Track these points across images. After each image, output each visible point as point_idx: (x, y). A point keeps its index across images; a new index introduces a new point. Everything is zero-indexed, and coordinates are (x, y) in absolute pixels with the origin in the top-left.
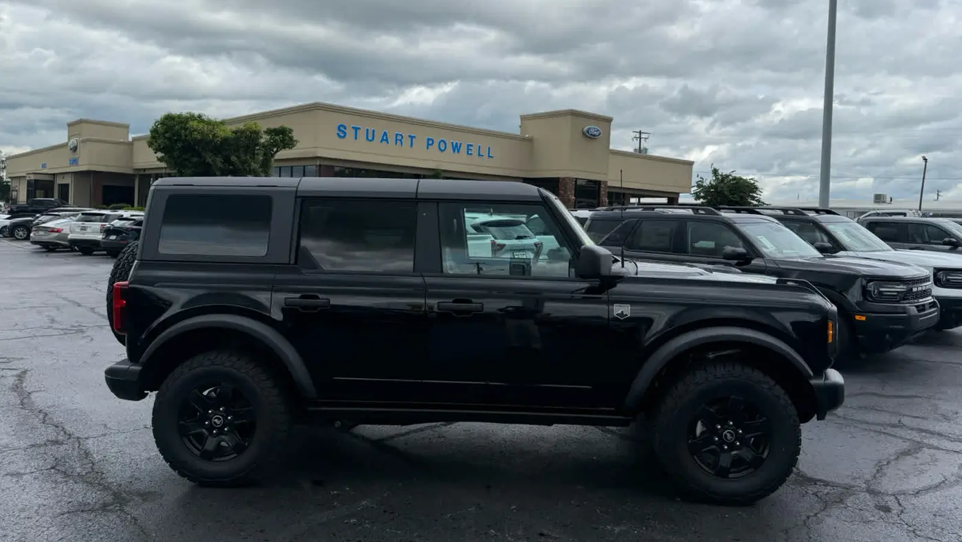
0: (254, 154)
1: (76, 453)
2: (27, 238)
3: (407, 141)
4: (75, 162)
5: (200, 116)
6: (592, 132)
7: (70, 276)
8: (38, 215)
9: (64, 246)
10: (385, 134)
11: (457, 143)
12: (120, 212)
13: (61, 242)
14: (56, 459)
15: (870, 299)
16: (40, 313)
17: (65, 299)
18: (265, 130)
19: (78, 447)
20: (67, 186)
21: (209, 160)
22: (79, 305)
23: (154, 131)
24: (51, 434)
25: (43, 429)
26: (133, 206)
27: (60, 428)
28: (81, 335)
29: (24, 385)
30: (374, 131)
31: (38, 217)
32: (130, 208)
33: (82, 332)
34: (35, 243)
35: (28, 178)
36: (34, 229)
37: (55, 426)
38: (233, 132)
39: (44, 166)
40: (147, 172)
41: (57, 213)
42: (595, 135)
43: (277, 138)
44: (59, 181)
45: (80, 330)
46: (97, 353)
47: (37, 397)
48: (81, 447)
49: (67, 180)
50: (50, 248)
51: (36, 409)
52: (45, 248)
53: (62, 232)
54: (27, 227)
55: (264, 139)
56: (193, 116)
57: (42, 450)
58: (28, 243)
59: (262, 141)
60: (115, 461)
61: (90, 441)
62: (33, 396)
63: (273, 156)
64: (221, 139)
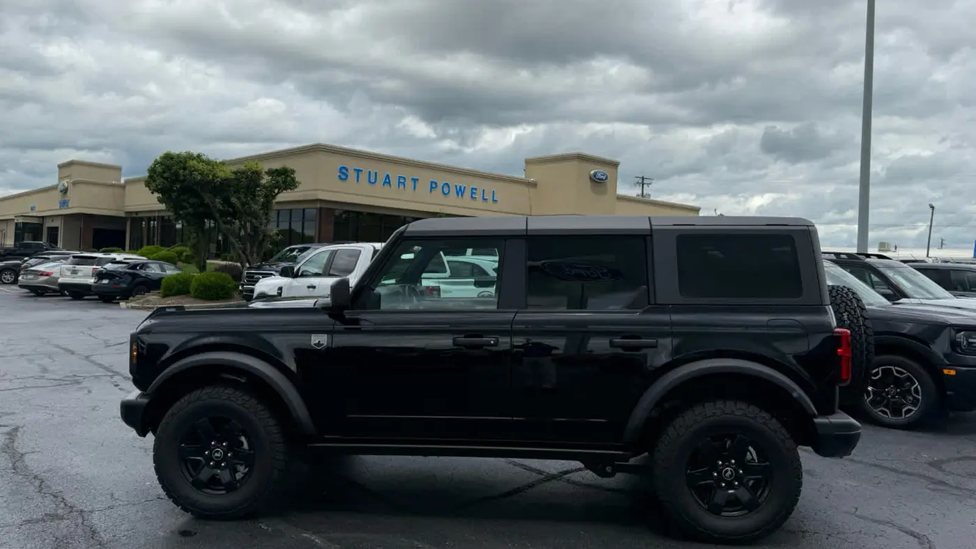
0: (255, 196)
1: (80, 531)
2: (15, 282)
3: (409, 184)
4: (64, 204)
5: (199, 156)
6: (599, 176)
7: (61, 322)
8: (26, 258)
9: (54, 291)
10: (388, 176)
11: (460, 187)
12: (113, 255)
13: (51, 286)
14: (57, 539)
15: (959, 351)
16: (30, 361)
17: (58, 346)
18: (267, 170)
19: (82, 523)
20: (56, 229)
21: (207, 201)
22: (73, 353)
23: (152, 171)
24: (49, 506)
25: (39, 499)
26: (124, 249)
27: (60, 499)
28: (76, 386)
29: (16, 444)
30: (376, 173)
31: (27, 261)
32: (122, 251)
33: (78, 383)
34: (22, 286)
35: (16, 221)
36: (22, 272)
37: (53, 495)
38: (234, 173)
39: (32, 209)
40: (140, 215)
41: (46, 256)
42: (602, 179)
43: (280, 179)
44: (49, 224)
45: (75, 381)
46: (95, 407)
47: (32, 459)
48: (85, 522)
49: (57, 223)
50: (38, 291)
51: (30, 475)
52: (34, 293)
53: (52, 275)
54: (16, 271)
55: (265, 180)
56: (192, 155)
57: (39, 527)
58: (15, 287)
59: (263, 182)
60: (126, 542)
61: (96, 515)
62: (26, 458)
63: (274, 197)
64: (221, 179)
